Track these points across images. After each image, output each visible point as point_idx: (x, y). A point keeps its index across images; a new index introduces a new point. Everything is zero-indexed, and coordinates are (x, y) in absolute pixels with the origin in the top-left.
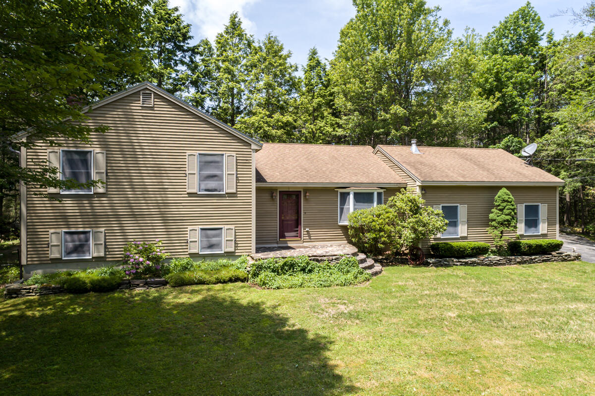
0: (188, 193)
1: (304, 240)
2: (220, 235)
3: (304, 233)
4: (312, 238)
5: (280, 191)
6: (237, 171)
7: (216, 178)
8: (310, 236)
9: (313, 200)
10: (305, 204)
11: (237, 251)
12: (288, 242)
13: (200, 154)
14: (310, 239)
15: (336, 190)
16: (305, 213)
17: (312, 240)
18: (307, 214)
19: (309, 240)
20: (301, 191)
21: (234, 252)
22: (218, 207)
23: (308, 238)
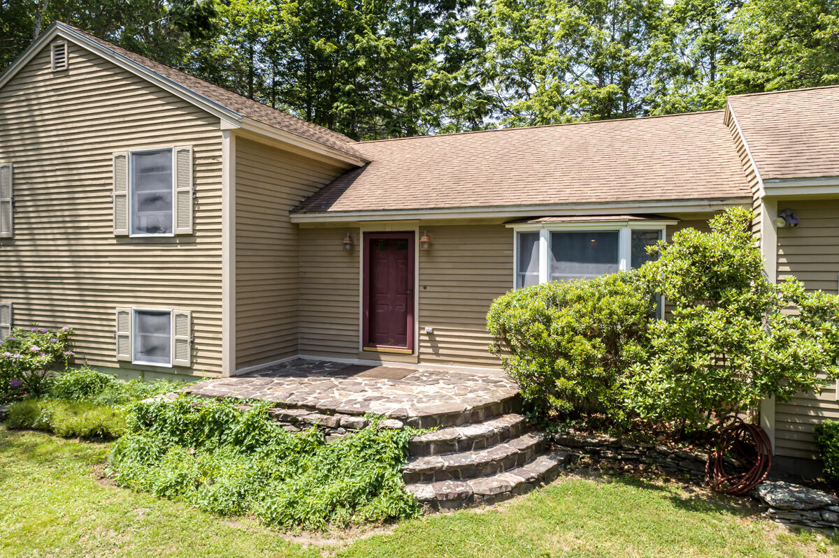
0: (117, 237)
1: (422, 357)
2: (165, 328)
3: (422, 338)
4: (441, 351)
5: (364, 233)
6: (195, 184)
7: (158, 203)
8: (435, 348)
9: (445, 254)
10: (423, 265)
11: (196, 367)
12: (383, 357)
13: (134, 154)
14: (437, 354)
15: (508, 226)
16: (425, 287)
17: (441, 358)
18: (428, 289)
19: (434, 357)
20: (413, 232)
21: (190, 369)
22: (162, 267)
23: (430, 351)
